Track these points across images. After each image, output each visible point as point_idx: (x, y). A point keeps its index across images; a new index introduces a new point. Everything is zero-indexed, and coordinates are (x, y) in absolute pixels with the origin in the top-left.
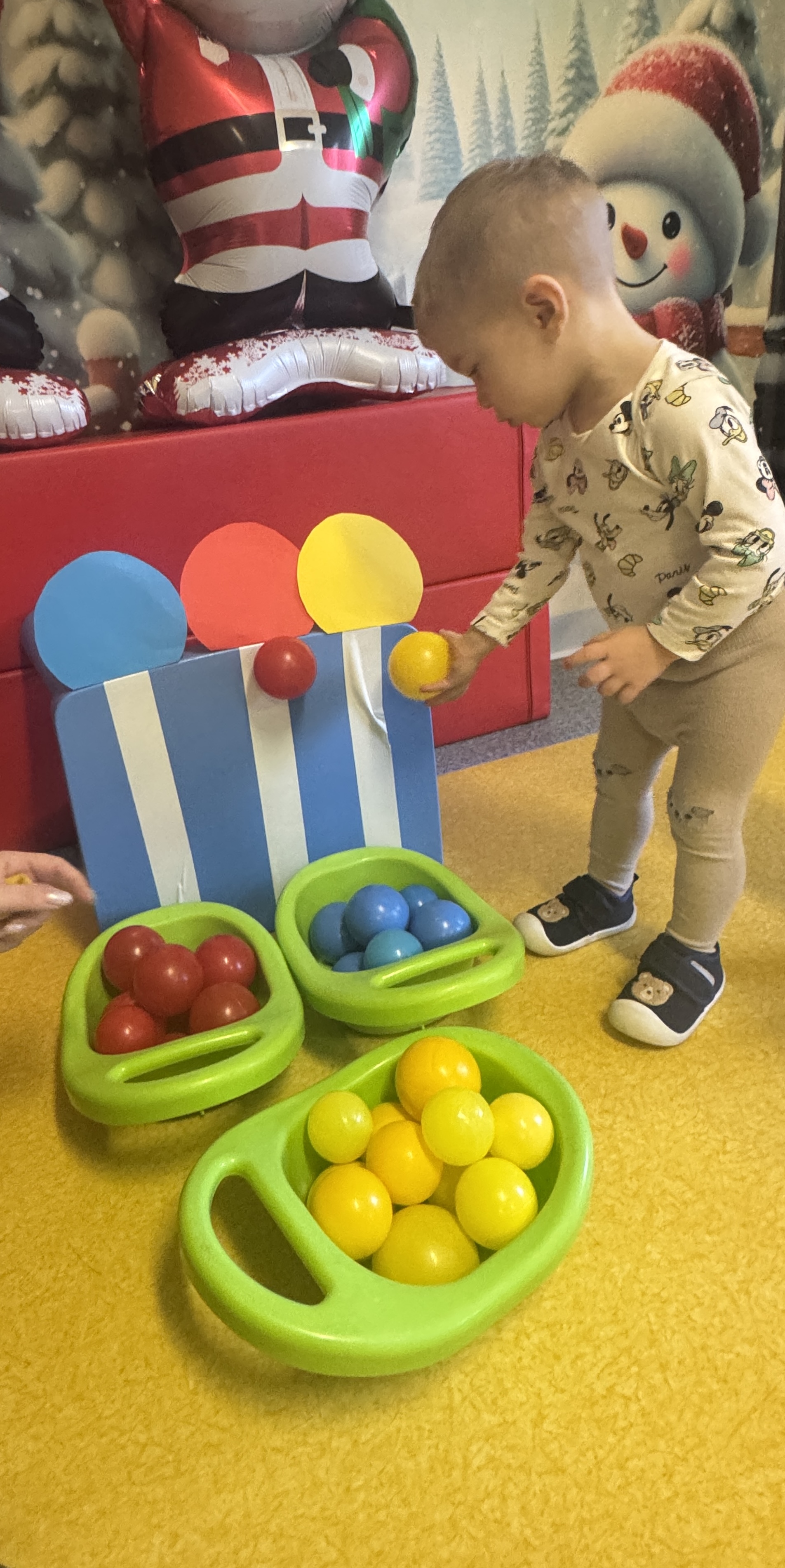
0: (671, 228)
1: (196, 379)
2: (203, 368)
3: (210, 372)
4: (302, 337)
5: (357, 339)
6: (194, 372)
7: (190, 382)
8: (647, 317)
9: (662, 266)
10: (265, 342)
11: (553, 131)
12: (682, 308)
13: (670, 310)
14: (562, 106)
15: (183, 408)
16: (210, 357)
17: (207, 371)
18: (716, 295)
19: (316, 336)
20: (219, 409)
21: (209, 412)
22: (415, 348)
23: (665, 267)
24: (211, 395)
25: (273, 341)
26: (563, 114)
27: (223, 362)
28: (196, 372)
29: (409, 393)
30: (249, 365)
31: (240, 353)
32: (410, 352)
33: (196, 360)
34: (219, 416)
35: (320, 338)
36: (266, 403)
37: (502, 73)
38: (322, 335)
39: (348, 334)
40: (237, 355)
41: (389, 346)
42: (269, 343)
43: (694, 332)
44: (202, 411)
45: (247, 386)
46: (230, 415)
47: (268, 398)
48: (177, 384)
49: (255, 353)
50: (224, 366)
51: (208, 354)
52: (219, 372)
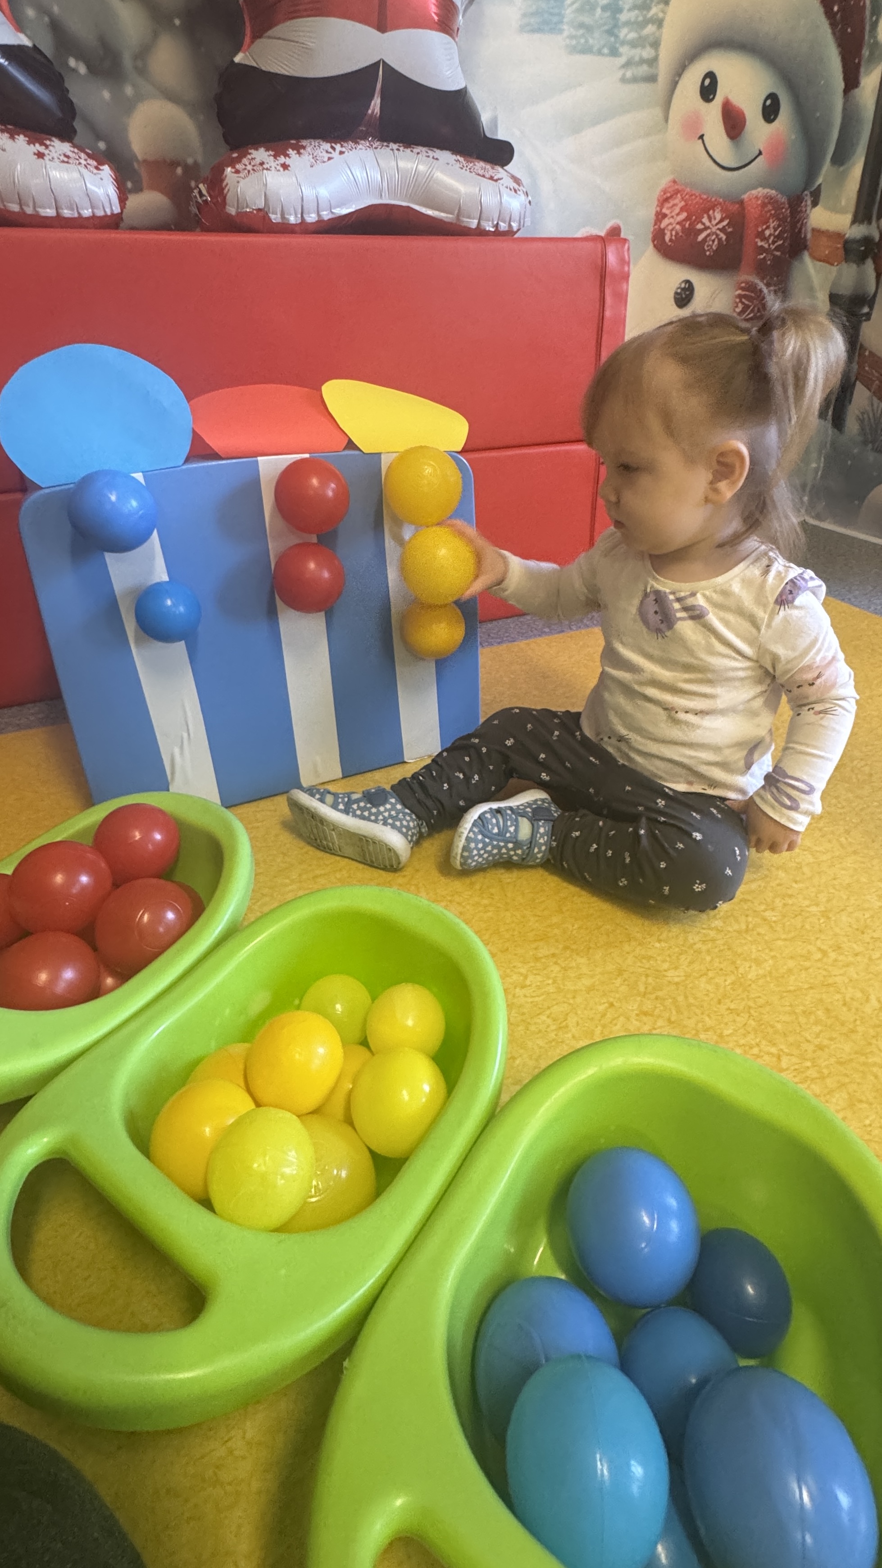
0: (770, 111)
1: (249, 171)
2: (258, 161)
3: (265, 166)
5: (437, 159)
6: (247, 163)
7: (241, 175)
8: (737, 206)
9: (757, 152)
10: (333, 145)
12: (770, 200)
13: (759, 202)
15: (233, 207)
17: (262, 164)
18: (806, 192)
20: (274, 213)
21: (263, 214)
22: (501, 179)
23: (760, 153)
24: (265, 193)
25: (342, 146)
27: (282, 157)
28: (250, 164)
29: (489, 231)
30: (312, 166)
31: (302, 151)
32: (494, 182)
33: (250, 151)
34: (273, 221)
35: (396, 152)
36: (330, 216)
40: (299, 153)
41: (470, 172)
42: (338, 147)
43: (780, 229)
44: (255, 212)
45: (308, 192)
46: (286, 222)
47: (333, 211)
48: (226, 176)
49: (320, 154)
50: (282, 162)
52: (276, 168)
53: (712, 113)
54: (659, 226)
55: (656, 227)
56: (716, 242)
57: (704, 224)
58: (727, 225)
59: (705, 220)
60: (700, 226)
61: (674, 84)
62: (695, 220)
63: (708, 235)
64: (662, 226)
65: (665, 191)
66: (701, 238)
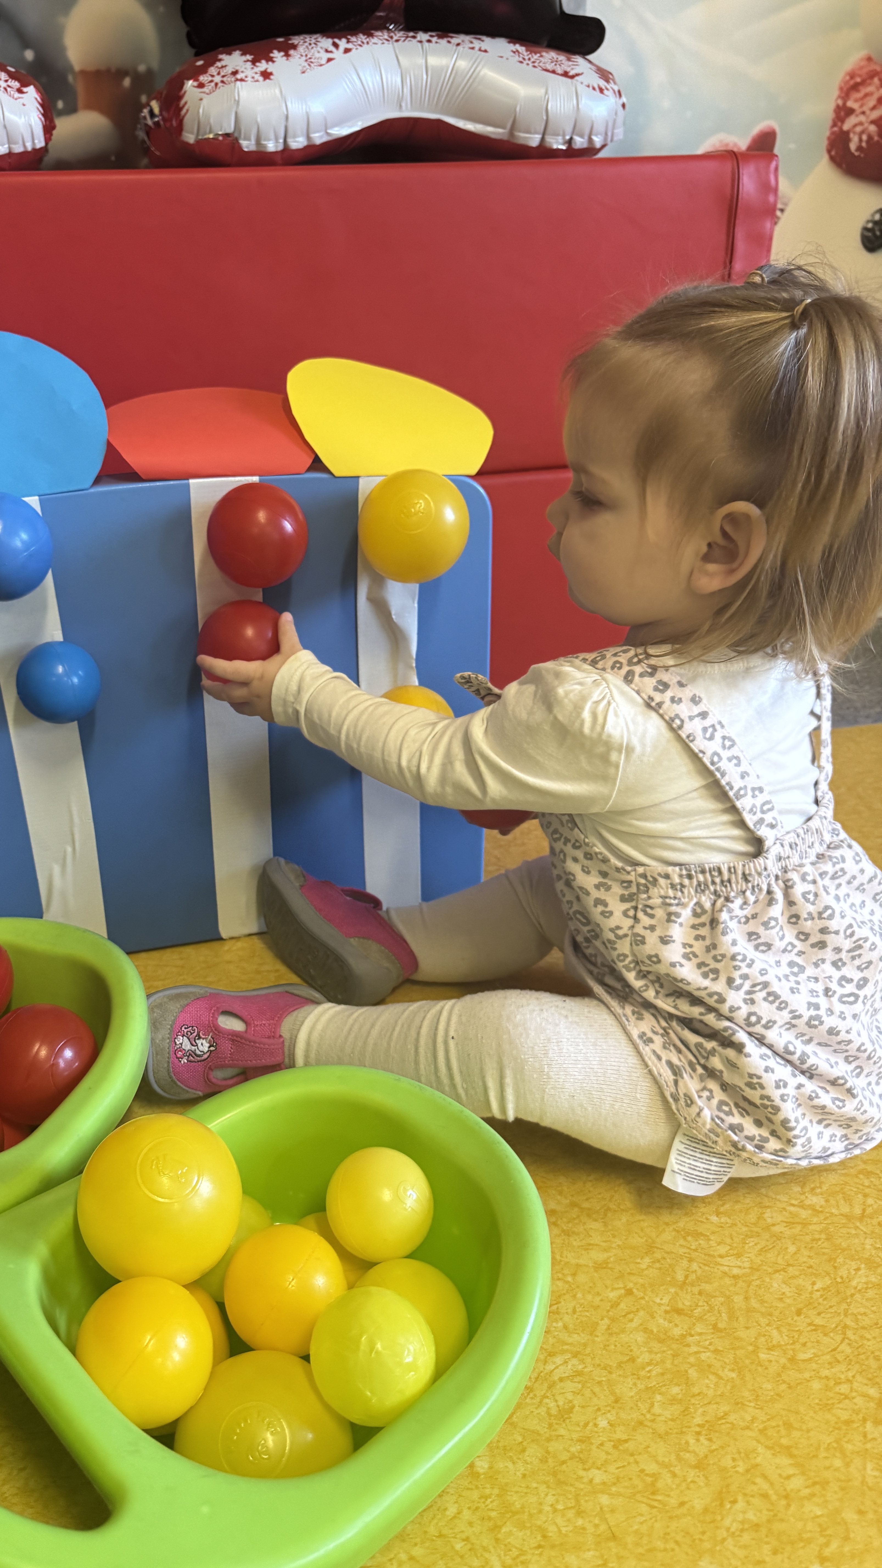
1: (216, 84)
2: (229, 70)
3: (239, 76)
4: (397, 41)
5: (486, 51)
6: (215, 74)
7: (205, 89)
10: (336, 40)
15: (192, 133)
16: (244, 54)
17: (235, 73)
19: (421, 42)
20: (247, 138)
21: (231, 140)
22: (577, 75)
24: (236, 113)
25: (348, 42)
27: (263, 62)
28: (219, 74)
29: (558, 150)
30: (303, 72)
31: (292, 52)
32: (569, 80)
33: (220, 57)
34: (246, 150)
35: (426, 45)
36: (326, 138)
38: (429, 41)
39: (471, 42)
40: (287, 55)
41: (535, 67)
42: (343, 43)
44: (221, 138)
45: (296, 109)
46: (262, 149)
47: (329, 131)
48: (185, 92)
49: (317, 55)
50: (263, 69)
51: (240, 50)
52: (253, 78)
54: (841, 129)
55: (835, 129)
64: (848, 126)
65: (852, 75)
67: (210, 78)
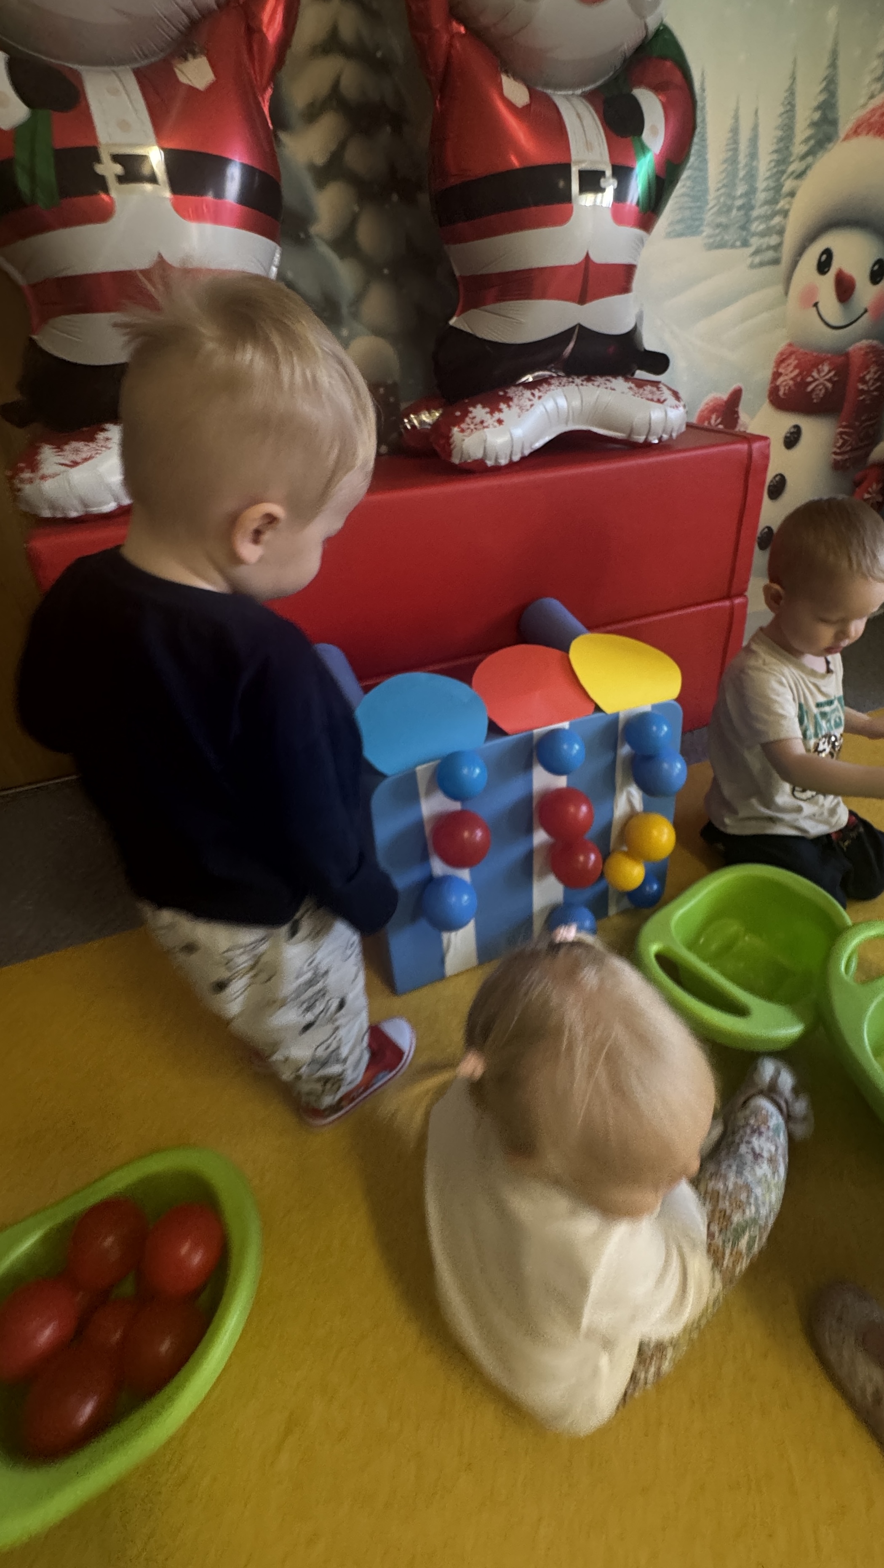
0: (877, 274)
1: (472, 430)
2: (477, 420)
3: (485, 424)
4: (564, 385)
5: (614, 389)
6: (470, 422)
7: (465, 434)
8: (843, 358)
9: (862, 311)
10: (533, 391)
11: (793, 173)
12: (872, 349)
13: (862, 351)
14: (803, 149)
15: (457, 457)
16: (484, 407)
17: (482, 422)
19: (577, 385)
20: (490, 459)
21: (481, 462)
22: (665, 400)
23: (866, 311)
24: (484, 446)
25: (540, 391)
26: (803, 157)
27: (496, 413)
28: (472, 423)
29: (653, 444)
30: (518, 415)
31: (511, 403)
32: (661, 403)
34: (488, 465)
35: (580, 387)
36: (530, 451)
37: (756, 112)
38: (582, 385)
39: (606, 384)
40: (509, 406)
41: (641, 397)
43: (879, 373)
44: (475, 460)
45: (515, 437)
46: (498, 464)
48: (453, 435)
49: (524, 403)
50: (497, 417)
51: (482, 403)
52: (493, 425)
53: (826, 284)
54: (775, 384)
55: (772, 387)
56: (823, 391)
57: (813, 377)
58: (835, 375)
59: (815, 374)
60: (809, 379)
61: (794, 264)
62: (806, 375)
63: (817, 386)
64: (778, 382)
65: (782, 354)
66: (810, 388)
67: (467, 426)
